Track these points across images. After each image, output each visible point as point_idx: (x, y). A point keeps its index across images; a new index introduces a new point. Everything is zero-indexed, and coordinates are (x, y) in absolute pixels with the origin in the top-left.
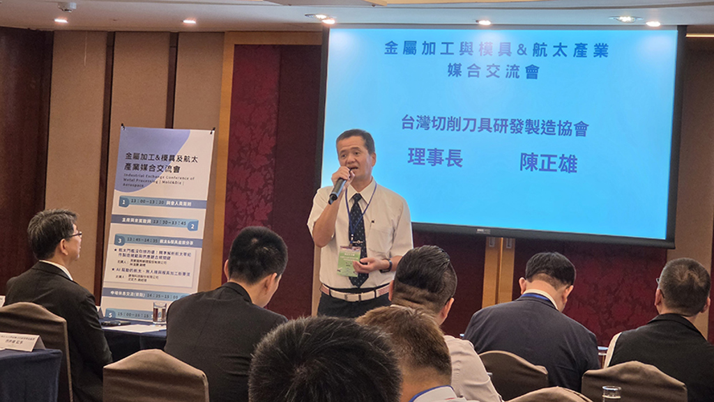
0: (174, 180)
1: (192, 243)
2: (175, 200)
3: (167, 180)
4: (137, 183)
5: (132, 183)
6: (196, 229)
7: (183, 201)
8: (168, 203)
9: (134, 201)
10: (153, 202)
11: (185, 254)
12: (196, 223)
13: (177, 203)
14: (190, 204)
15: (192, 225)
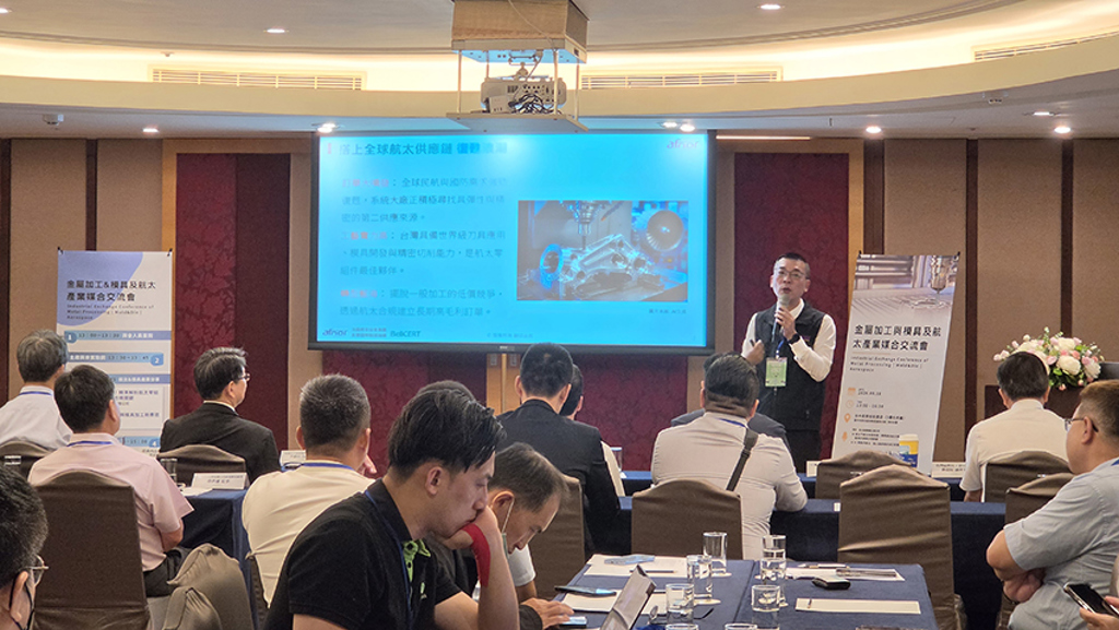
0: (129, 310)
1: (158, 379)
2: (132, 332)
3: (120, 310)
4: (85, 315)
5: (78, 315)
6: (161, 363)
7: (143, 332)
8: (125, 335)
9: (83, 335)
10: (105, 335)
11: (151, 392)
12: (161, 357)
13: (135, 335)
14: (151, 335)
15: (157, 359)
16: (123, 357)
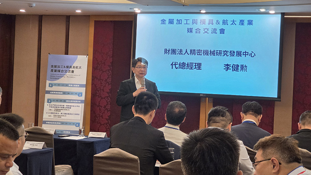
0: (72, 76)
1: (80, 102)
3: (69, 76)
4: (56, 77)
7: (76, 84)
8: (70, 85)
9: (55, 85)
10: (63, 85)
11: (77, 106)
13: (73, 85)
14: (78, 86)
15: (80, 94)
16: (68, 93)
